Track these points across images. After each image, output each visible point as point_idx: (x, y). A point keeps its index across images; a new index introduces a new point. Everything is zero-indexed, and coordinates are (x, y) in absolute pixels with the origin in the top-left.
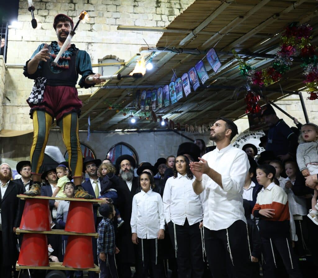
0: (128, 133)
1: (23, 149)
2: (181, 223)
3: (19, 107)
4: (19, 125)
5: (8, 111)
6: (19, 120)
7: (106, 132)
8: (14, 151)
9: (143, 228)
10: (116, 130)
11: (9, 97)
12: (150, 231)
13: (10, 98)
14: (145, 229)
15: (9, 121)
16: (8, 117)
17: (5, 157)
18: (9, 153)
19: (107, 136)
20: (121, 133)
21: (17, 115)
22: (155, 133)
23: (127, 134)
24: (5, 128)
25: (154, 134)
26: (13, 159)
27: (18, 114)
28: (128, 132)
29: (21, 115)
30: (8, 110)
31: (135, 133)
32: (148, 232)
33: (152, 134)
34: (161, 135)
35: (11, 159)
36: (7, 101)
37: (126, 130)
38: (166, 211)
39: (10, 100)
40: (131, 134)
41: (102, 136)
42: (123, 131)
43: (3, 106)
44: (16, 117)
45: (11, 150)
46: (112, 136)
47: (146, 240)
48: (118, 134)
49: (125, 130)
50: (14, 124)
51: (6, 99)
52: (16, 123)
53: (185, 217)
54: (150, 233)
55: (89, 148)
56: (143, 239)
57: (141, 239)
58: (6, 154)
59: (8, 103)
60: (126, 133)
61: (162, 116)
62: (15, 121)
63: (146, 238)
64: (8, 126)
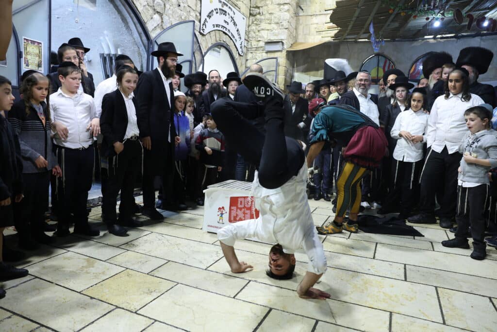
1: (316, 62)
2: (439, 150)
3: (313, 17)
4: (313, 37)
5: (301, 21)
6: (313, 31)
7: (411, 40)
8: (306, 65)
9: (401, 149)
10: (426, 37)
11: (302, 6)
12: (408, 154)
13: (304, 7)
14: (403, 150)
15: (302, 33)
16: (301, 28)
17: (297, 72)
18: (302, 67)
19: (413, 45)
20: (432, 40)
21: (311, 26)
22: (484, 37)
23: (440, 42)
24: (298, 41)
25: (481, 39)
26: (306, 73)
27: (311, 24)
28: (441, 38)
29: (315, 26)
30: (302, 19)
31: (452, 39)
32: (406, 154)
35: (304, 73)
36: (301, 10)
37: (439, 36)
38: (430, 134)
39: (302, 10)
40: (447, 41)
41: (406, 45)
42: (434, 38)
43: (296, 16)
44: (310, 27)
45: (304, 64)
46: (419, 44)
48: (428, 41)
49: (437, 35)
50: (307, 36)
51: (299, 8)
52: (309, 35)
53: (445, 144)
54: (408, 156)
55: (390, 60)
56: (399, 161)
57: (397, 160)
58: (299, 68)
59: (301, 13)
60: (439, 40)
61: (486, 13)
62: (308, 32)
63: (402, 160)
64: (301, 39)
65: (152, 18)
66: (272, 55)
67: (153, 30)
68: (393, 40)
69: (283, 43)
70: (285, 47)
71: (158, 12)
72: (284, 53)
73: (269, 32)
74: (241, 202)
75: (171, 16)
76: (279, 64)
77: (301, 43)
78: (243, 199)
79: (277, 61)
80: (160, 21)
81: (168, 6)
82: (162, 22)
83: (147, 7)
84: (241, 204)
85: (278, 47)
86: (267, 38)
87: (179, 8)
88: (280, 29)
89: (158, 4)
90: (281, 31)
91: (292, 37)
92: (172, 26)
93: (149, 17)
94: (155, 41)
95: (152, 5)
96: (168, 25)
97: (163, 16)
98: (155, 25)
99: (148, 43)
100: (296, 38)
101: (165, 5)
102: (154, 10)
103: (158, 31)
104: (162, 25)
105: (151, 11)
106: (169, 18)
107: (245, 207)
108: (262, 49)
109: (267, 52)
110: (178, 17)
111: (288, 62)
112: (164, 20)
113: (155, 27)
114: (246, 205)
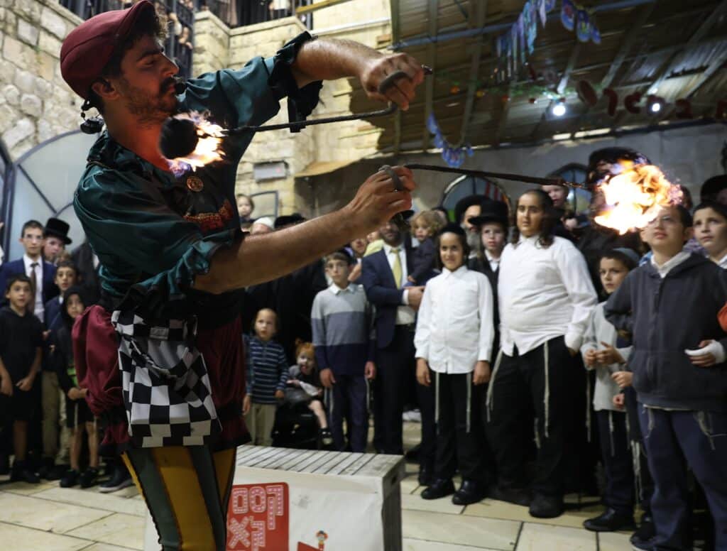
0: (589, 141)
10: (557, 137)
12: (454, 357)
18: (328, 207)
19: (534, 154)
20: (569, 142)
22: (666, 133)
23: (584, 145)
24: (318, 159)
25: (663, 136)
28: (586, 137)
31: (607, 138)
32: (450, 358)
33: (655, 136)
34: (683, 135)
37: (580, 134)
40: (597, 142)
42: (573, 138)
45: (334, 201)
46: (547, 151)
47: (443, 376)
49: (576, 133)
50: (336, 150)
54: (455, 360)
55: (495, 184)
56: (440, 374)
60: (582, 141)
63: (444, 371)
64: (324, 155)
65: (15, 125)
66: (269, 187)
67: (16, 145)
68: (496, 146)
69: (287, 165)
70: (292, 170)
71: (29, 116)
72: (290, 183)
73: (261, 145)
74: (240, 499)
75: (54, 122)
76: (281, 203)
77: (324, 163)
78: (245, 491)
79: (277, 198)
80: (33, 130)
81: (49, 105)
82: (37, 132)
83: (6, 106)
84: (240, 504)
85: (278, 172)
86: (258, 156)
87: (74, 107)
88: (282, 139)
89: (29, 101)
90: (281, 143)
91: (306, 153)
92: (57, 138)
93: (8, 123)
94: (20, 166)
95: (16, 102)
96: (49, 137)
97: (39, 122)
98: (21, 137)
99: (6, 169)
100: (314, 155)
101: (43, 103)
102: (21, 111)
103: (28, 147)
104: (35, 138)
105: (13, 114)
106: (52, 125)
107: (250, 513)
108: (249, 175)
109: (261, 182)
110: (70, 122)
111: (300, 199)
112: (40, 129)
113: (22, 141)
114: (253, 508)
